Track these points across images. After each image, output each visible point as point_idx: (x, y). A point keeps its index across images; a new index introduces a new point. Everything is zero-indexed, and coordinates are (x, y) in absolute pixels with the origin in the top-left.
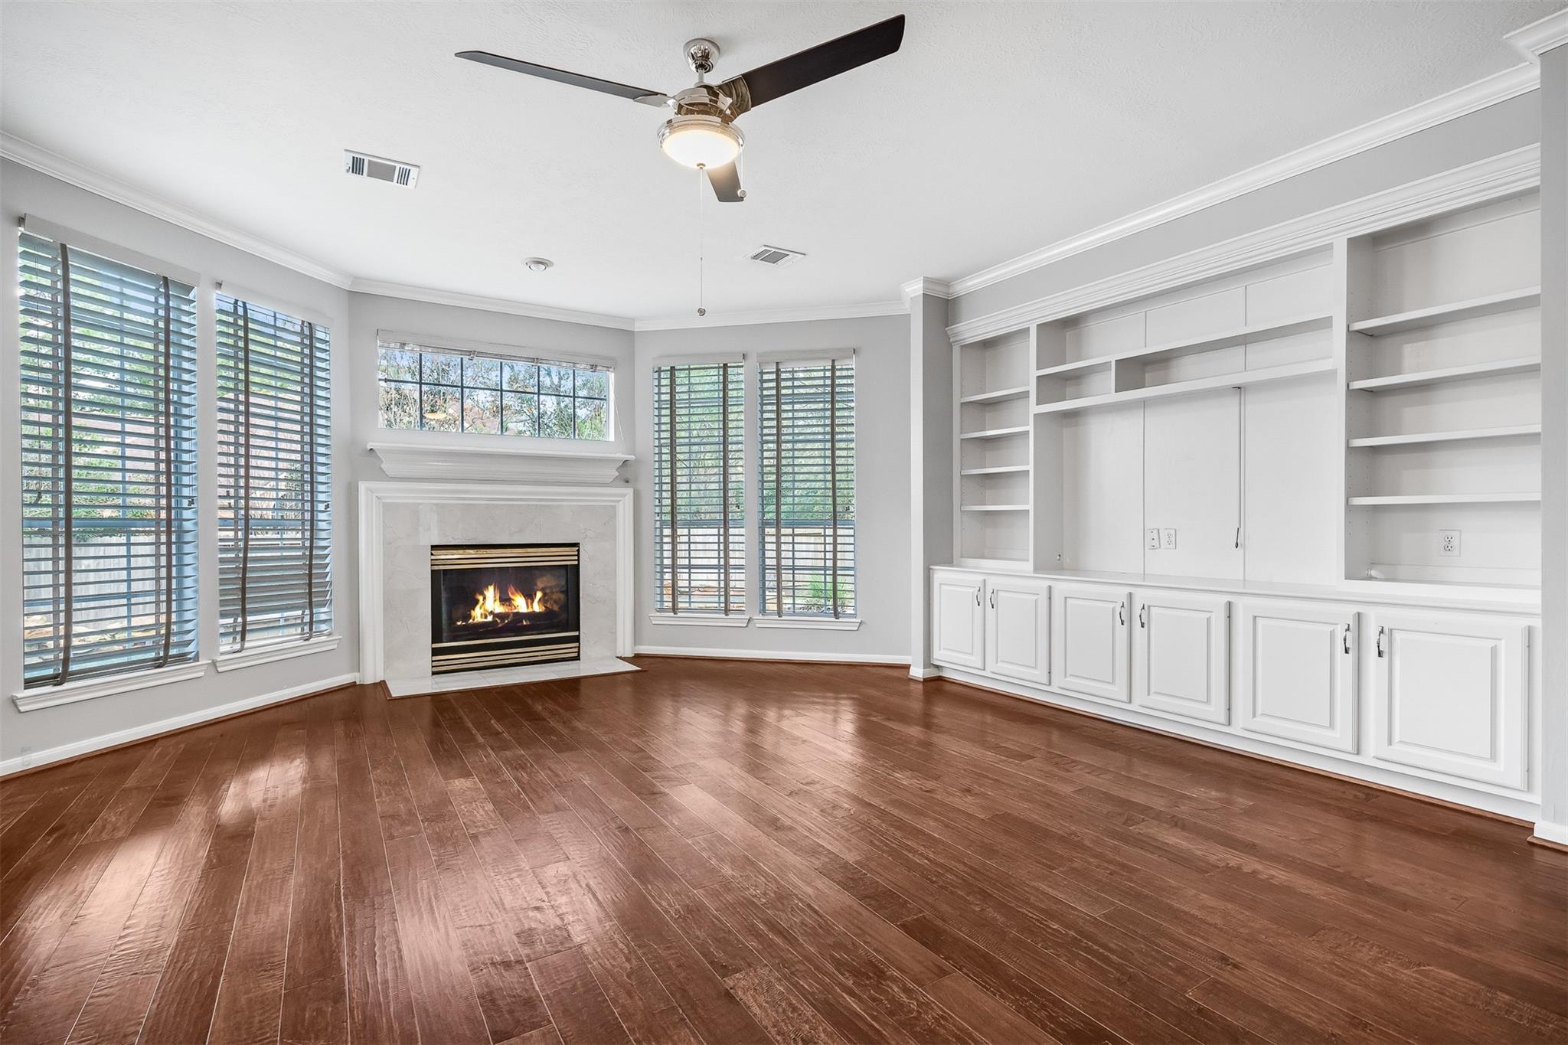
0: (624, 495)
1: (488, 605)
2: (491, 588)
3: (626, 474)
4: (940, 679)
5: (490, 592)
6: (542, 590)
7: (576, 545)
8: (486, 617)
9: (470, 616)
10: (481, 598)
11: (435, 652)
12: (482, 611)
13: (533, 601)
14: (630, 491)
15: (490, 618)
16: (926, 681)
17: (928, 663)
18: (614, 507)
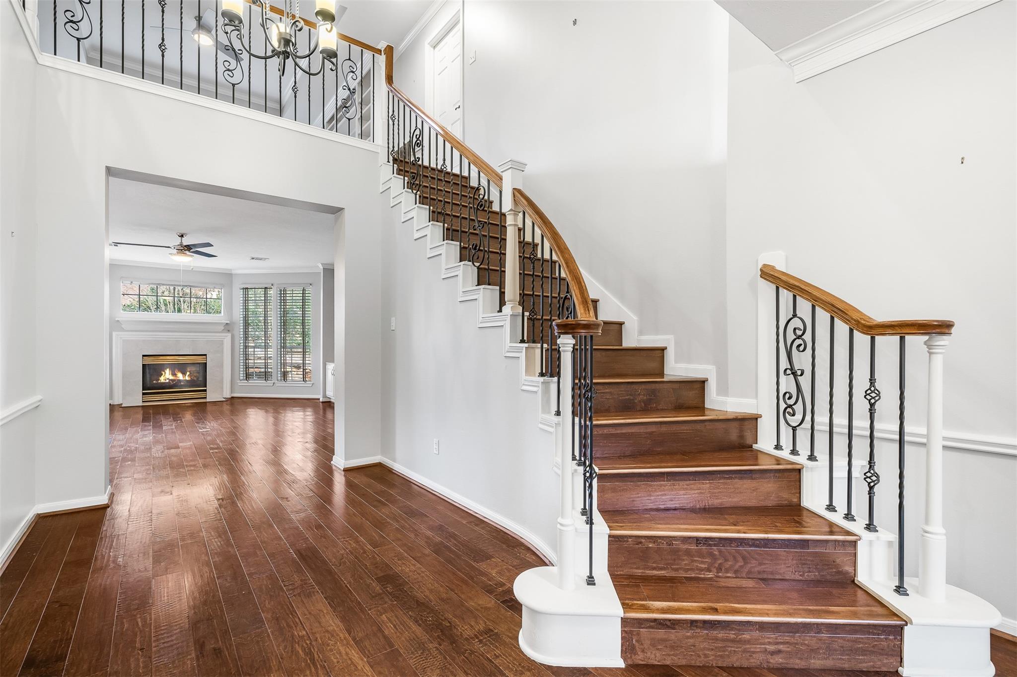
0: (227, 336)
1: (167, 376)
2: (168, 370)
3: (228, 327)
4: (330, 402)
5: (167, 371)
6: (190, 372)
7: (206, 355)
8: (166, 380)
9: (159, 380)
10: (164, 373)
11: (143, 394)
12: (164, 378)
13: (185, 375)
14: (229, 335)
15: (167, 381)
16: (322, 402)
17: (325, 396)
18: (223, 341)
